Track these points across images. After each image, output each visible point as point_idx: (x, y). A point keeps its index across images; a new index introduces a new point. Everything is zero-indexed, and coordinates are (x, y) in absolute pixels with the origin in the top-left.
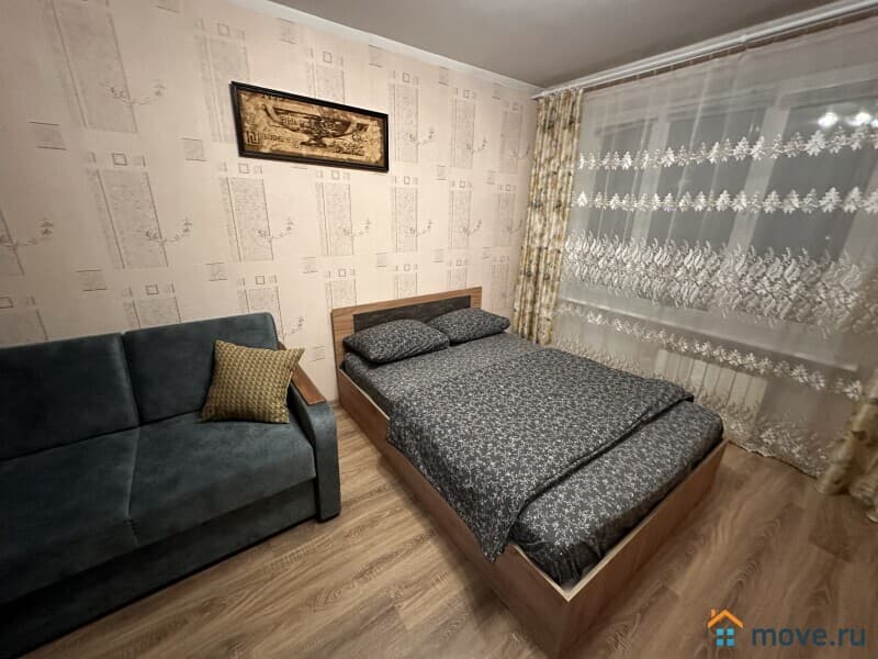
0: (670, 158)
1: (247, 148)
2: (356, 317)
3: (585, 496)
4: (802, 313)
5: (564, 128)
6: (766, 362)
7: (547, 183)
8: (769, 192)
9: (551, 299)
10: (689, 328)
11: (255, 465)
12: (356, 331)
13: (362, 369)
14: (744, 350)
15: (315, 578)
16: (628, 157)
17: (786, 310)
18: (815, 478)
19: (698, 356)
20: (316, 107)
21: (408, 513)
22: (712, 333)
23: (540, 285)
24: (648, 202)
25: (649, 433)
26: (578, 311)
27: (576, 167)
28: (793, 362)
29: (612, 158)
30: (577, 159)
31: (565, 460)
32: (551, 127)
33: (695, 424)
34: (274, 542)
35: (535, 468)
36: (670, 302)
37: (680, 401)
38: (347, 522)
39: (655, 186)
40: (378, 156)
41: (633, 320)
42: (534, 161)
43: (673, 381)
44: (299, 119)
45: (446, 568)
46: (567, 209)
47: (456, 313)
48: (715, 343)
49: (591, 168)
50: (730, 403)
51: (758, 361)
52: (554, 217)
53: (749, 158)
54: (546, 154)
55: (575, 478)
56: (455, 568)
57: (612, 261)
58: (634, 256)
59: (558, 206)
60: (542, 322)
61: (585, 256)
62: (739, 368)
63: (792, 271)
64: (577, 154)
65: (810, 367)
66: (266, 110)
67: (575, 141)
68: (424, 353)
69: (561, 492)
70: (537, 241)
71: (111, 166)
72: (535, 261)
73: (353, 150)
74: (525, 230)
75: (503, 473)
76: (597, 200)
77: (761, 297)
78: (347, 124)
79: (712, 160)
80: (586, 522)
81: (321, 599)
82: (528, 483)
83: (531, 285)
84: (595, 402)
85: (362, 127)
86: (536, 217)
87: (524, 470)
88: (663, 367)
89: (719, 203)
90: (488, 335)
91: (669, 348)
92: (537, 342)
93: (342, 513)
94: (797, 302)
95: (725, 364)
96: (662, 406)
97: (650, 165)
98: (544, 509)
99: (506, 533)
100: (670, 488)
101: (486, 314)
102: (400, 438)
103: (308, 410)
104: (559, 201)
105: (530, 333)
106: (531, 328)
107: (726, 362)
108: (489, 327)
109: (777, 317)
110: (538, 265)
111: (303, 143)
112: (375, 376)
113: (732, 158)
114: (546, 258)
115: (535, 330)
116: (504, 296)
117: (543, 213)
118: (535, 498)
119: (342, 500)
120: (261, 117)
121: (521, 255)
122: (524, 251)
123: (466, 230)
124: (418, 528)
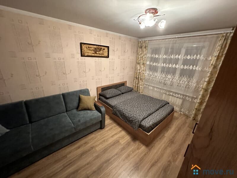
0: (165, 57)
1: (82, 55)
2: (102, 89)
3: (151, 119)
4: (187, 87)
5: (144, 48)
6: (182, 96)
7: (141, 59)
8: (182, 65)
9: (142, 83)
10: (169, 89)
11: (92, 117)
12: (102, 91)
13: (104, 99)
14: (178, 94)
15: (103, 138)
16: (157, 55)
17: (185, 86)
18: (190, 117)
19: (170, 95)
20: (95, 46)
21: (117, 127)
22: (173, 91)
23: (139, 80)
24: (161, 65)
25: (161, 109)
26: (147, 86)
27: (147, 56)
28: (186, 96)
29: (154, 55)
30: (147, 54)
31: (147, 114)
32: (141, 47)
33: (169, 108)
34: (94, 133)
35: (142, 115)
36: (165, 84)
37: (167, 104)
38: (106, 129)
39: (162, 61)
40: (107, 55)
41: (158, 88)
42: (137, 54)
43: (166, 100)
44: (92, 49)
45: (127, 135)
46: (145, 65)
47: (122, 87)
48: (173, 92)
49: (150, 56)
50: (176, 104)
51: (181, 96)
52: (142, 66)
53: (178, 58)
54: (140, 53)
55: (149, 117)
56: (128, 135)
57: (154, 76)
58: (158, 75)
59: (143, 64)
60: (140, 88)
61: (149, 74)
62: (177, 97)
63: (185, 80)
64: (147, 53)
65: (189, 97)
66: (86, 47)
67: (147, 51)
68: (117, 96)
69: (147, 119)
70: (139, 71)
71: (58, 60)
72: (138, 75)
73: (102, 54)
74: (136, 69)
75: (137, 117)
76: (151, 63)
77: (181, 84)
78: (101, 49)
79: (172, 58)
80: (151, 123)
81: (106, 141)
82: (141, 118)
83: (137, 80)
84: (151, 104)
85: (104, 49)
86: (138, 66)
87: (140, 116)
88: (164, 98)
89: (173, 66)
90: (129, 92)
91: (165, 94)
92: (139, 93)
93: (105, 127)
94: (186, 85)
95: (175, 97)
96: (163, 105)
97: (161, 57)
98: (144, 122)
99: (138, 126)
100: (164, 118)
101: (128, 87)
102: (115, 112)
103: (100, 107)
104: (143, 63)
105: (137, 91)
106: (137, 89)
107: (175, 96)
108: (129, 90)
109: (184, 87)
110: (139, 76)
111: (93, 53)
112: (108, 101)
113: (175, 58)
114: (141, 75)
115: (138, 90)
116: (131, 82)
117: (140, 65)
118: (143, 120)
119: (105, 125)
120: (85, 49)
121: (135, 74)
122: (136, 73)
123: (124, 69)
124: (120, 129)
